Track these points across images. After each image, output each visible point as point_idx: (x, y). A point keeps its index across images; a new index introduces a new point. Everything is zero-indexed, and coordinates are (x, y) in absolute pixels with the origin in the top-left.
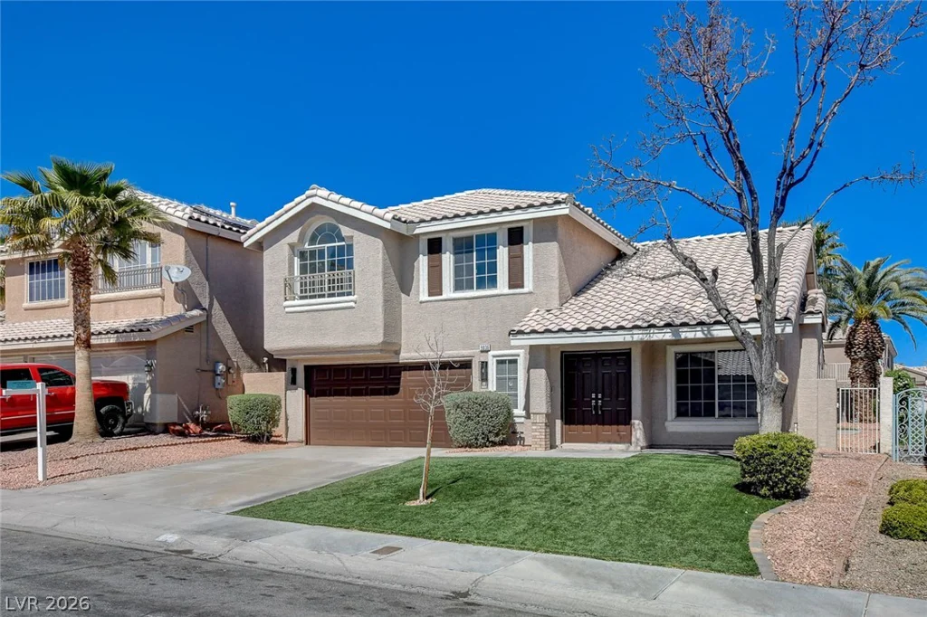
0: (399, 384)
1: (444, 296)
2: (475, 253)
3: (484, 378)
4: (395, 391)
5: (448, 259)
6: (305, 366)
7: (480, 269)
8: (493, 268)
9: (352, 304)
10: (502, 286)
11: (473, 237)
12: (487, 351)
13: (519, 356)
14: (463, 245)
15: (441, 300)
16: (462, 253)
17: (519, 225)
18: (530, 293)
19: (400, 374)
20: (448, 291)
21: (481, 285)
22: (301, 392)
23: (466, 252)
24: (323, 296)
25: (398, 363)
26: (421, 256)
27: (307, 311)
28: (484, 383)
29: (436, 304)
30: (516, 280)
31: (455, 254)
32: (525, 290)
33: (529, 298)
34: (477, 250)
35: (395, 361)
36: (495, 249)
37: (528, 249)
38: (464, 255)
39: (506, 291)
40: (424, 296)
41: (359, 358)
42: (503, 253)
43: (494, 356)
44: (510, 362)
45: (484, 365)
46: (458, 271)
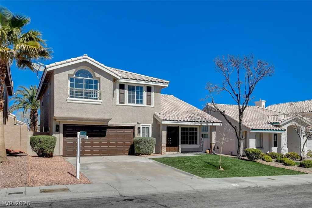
0: (106, 133)
1: (125, 104)
2: (136, 92)
3: (139, 132)
4: (104, 136)
5: (126, 92)
6: (63, 124)
7: (137, 97)
8: (141, 97)
9: (101, 103)
10: (145, 104)
11: (135, 86)
12: (140, 124)
13: (149, 126)
14: (132, 88)
15: (124, 106)
16: (131, 91)
17: (150, 86)
18: (153, 107)
19: (106, 130)
20: (127, 103)
21: (138, 102)
22: (62, 135)
23: (132, 91)
24: (82, 98)
25: (107, 126)
26: (117, 89)
27: (79, 103)
28: (138, 134)
29: (122, 106)
30: (149, 103)
31: (129, 91)
32: (152, 106)
33: (153, 109)
34: (136, 91)
35: (107, 125)
36: (142, 92)
37: (153, 94)
38: (132, 92)
39: (146, 105)
40: (118, 103)
41: (91, 123)
42: (145, 94)
43: (142, 126)
44: (146, 128)
45: (139, 128)
46: (129, 97)
